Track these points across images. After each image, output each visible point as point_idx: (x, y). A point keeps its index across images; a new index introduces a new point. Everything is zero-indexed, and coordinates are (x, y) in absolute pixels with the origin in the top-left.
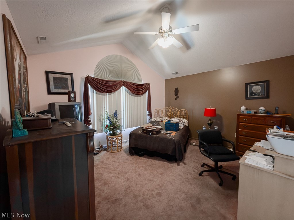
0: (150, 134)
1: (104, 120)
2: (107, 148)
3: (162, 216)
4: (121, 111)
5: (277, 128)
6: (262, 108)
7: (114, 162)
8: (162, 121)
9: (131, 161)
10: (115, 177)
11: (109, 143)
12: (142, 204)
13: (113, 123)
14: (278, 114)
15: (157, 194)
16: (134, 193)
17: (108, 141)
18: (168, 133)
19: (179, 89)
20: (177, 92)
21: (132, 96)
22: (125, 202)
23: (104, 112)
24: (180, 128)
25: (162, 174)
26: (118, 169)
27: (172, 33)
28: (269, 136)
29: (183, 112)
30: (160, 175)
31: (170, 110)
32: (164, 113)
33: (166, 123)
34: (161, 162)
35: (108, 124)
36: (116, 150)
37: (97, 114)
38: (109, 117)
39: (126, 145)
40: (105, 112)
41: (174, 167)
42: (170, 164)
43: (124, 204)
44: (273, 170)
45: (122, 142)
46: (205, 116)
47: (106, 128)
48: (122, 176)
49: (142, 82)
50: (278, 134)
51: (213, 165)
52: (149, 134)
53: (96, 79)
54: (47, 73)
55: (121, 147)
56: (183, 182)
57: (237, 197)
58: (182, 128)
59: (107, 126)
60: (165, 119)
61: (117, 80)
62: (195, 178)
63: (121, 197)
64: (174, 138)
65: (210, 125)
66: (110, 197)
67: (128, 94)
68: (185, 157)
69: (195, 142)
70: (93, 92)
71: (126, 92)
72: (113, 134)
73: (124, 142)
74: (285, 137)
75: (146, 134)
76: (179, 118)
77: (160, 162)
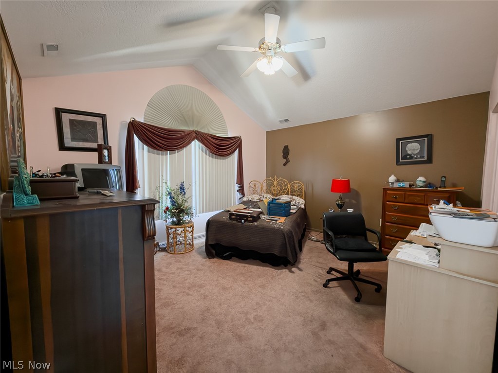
0: (243, 221)
1: (162, 198)
2: (166, 247)
3: (264, 351)
4: (192, 183)
5: (445, 203)
6: (421, 179)
7: (179, 270)
8: (262, 201)
9: (210, 267)
10: (183, 294)
11: (170, 239)
12: (230, 335)
13: (178, 204)
14: (445, 187)
15: (255, 319)
16: (218, 318)
17: (168, 234)
18: (273, 219)
19: (289, 148)
20: (286, 152)
21: (211, 158)
22: (201, 333)
23: (162, 184)
24: (291, 211)
25: (263, 286)
26: (188, 281)
27: (280, 50)
28: (432, 214)
29: (296, 187)
30: (260, 289)
31: (275, 183)
32: (264, 188)
33: (269, 203)
34: (261, 267)
35: (169, 205)
36: (183, 250)
37: (150, 188)
38: (170, 193)
39: (200, 241)
40: (164, 184)
41: (282, 276)
42: (276, 271)
43: (200, 335)
44: (438, 266)
45: (192, 237)
46: (332, 193)
47: (165, 212)
48: (195, 291)
49: (228, 134)
50: (446, 210)
51: (346, 270)
52: (241, 222)
53: (149, 126)
54: (59, 112)
55: (192, 246)
56: (297, 298)
57: (384, 318)
58: (295, 211)
59: (167, 209)
60: (266, 198)
61: (184, 129)
62: (317, 291)
63: (195, 325)
64: (282, 228)
65: (340, 206)
66: (174, 326)
67: (204, 154)
68: (300, 259)
69: (316, 235)
70: (143, 149)
71: (201, 151)
72: (179, 223)
73: (197, 238)
74: (456, 215)
75: (235, 222)
76: (290, 196)
77: (259, 267)
